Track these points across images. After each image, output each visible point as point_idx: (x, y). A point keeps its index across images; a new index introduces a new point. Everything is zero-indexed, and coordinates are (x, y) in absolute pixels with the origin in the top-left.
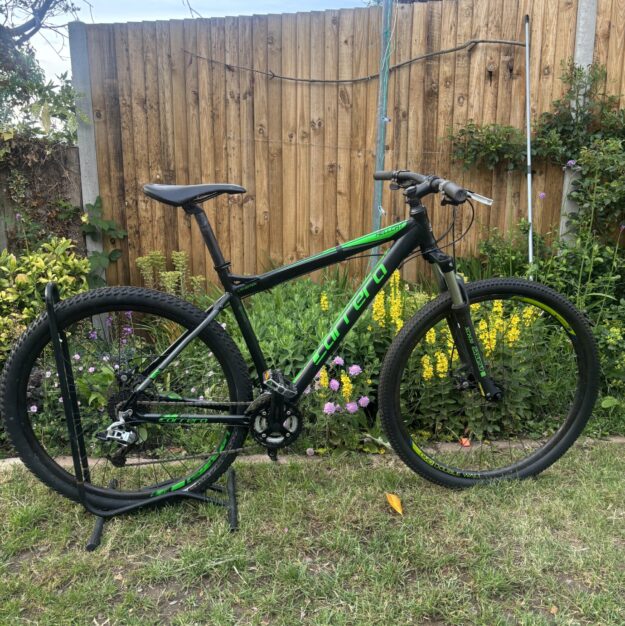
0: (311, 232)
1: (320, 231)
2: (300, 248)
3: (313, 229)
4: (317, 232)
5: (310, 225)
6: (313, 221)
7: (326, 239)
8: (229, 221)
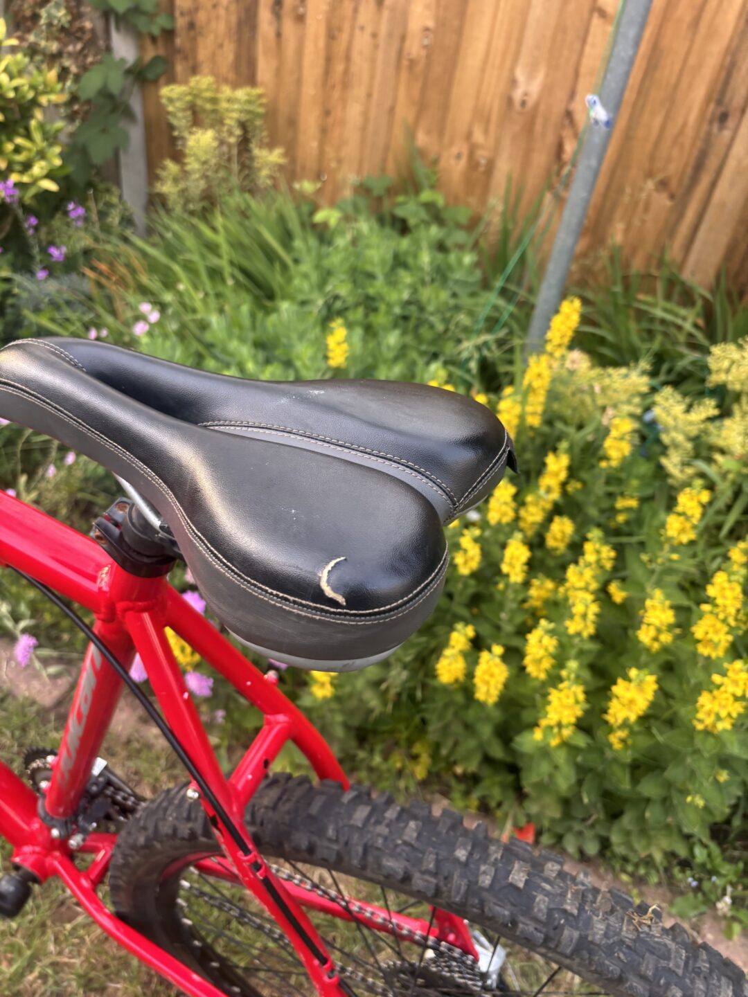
0: (510, 101)
1: (530, 103)
2: (478, 136)
3: (518, 95)
4: (523, 103)
5: (513, 82)
6: (520, 75)
7: (538, 128)
8: (352, 36)
